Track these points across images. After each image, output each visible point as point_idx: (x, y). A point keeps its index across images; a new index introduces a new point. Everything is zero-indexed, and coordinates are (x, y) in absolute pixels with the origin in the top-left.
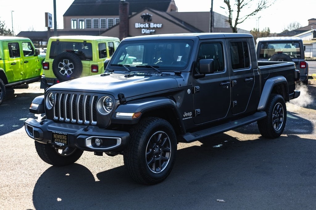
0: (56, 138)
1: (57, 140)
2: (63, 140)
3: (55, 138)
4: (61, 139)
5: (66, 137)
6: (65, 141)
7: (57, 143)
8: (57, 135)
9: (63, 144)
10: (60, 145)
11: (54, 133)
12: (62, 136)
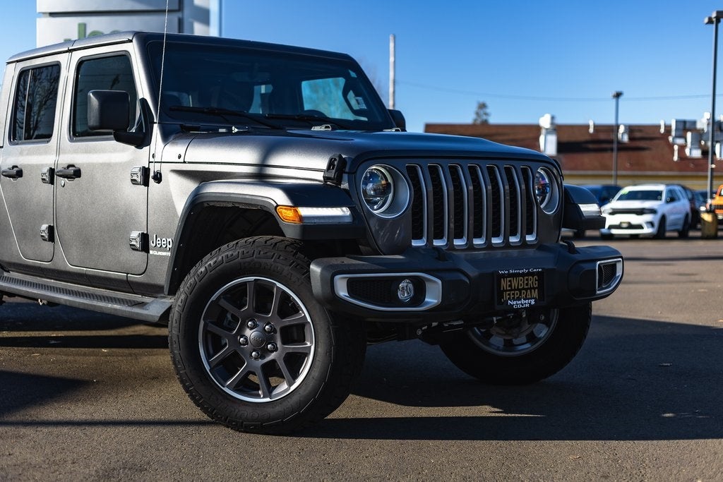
0: (507, 291)
1: (509, 294)
2: (526, 290)
3: (504, 291)
4: (523, 289)
5: (536, 280)
6: (533, 291)
7: (515, 303)
8: (510, 281)
9: (533, 302)
10: (522, 304)
11: (503, 276)
12: (527, 280)
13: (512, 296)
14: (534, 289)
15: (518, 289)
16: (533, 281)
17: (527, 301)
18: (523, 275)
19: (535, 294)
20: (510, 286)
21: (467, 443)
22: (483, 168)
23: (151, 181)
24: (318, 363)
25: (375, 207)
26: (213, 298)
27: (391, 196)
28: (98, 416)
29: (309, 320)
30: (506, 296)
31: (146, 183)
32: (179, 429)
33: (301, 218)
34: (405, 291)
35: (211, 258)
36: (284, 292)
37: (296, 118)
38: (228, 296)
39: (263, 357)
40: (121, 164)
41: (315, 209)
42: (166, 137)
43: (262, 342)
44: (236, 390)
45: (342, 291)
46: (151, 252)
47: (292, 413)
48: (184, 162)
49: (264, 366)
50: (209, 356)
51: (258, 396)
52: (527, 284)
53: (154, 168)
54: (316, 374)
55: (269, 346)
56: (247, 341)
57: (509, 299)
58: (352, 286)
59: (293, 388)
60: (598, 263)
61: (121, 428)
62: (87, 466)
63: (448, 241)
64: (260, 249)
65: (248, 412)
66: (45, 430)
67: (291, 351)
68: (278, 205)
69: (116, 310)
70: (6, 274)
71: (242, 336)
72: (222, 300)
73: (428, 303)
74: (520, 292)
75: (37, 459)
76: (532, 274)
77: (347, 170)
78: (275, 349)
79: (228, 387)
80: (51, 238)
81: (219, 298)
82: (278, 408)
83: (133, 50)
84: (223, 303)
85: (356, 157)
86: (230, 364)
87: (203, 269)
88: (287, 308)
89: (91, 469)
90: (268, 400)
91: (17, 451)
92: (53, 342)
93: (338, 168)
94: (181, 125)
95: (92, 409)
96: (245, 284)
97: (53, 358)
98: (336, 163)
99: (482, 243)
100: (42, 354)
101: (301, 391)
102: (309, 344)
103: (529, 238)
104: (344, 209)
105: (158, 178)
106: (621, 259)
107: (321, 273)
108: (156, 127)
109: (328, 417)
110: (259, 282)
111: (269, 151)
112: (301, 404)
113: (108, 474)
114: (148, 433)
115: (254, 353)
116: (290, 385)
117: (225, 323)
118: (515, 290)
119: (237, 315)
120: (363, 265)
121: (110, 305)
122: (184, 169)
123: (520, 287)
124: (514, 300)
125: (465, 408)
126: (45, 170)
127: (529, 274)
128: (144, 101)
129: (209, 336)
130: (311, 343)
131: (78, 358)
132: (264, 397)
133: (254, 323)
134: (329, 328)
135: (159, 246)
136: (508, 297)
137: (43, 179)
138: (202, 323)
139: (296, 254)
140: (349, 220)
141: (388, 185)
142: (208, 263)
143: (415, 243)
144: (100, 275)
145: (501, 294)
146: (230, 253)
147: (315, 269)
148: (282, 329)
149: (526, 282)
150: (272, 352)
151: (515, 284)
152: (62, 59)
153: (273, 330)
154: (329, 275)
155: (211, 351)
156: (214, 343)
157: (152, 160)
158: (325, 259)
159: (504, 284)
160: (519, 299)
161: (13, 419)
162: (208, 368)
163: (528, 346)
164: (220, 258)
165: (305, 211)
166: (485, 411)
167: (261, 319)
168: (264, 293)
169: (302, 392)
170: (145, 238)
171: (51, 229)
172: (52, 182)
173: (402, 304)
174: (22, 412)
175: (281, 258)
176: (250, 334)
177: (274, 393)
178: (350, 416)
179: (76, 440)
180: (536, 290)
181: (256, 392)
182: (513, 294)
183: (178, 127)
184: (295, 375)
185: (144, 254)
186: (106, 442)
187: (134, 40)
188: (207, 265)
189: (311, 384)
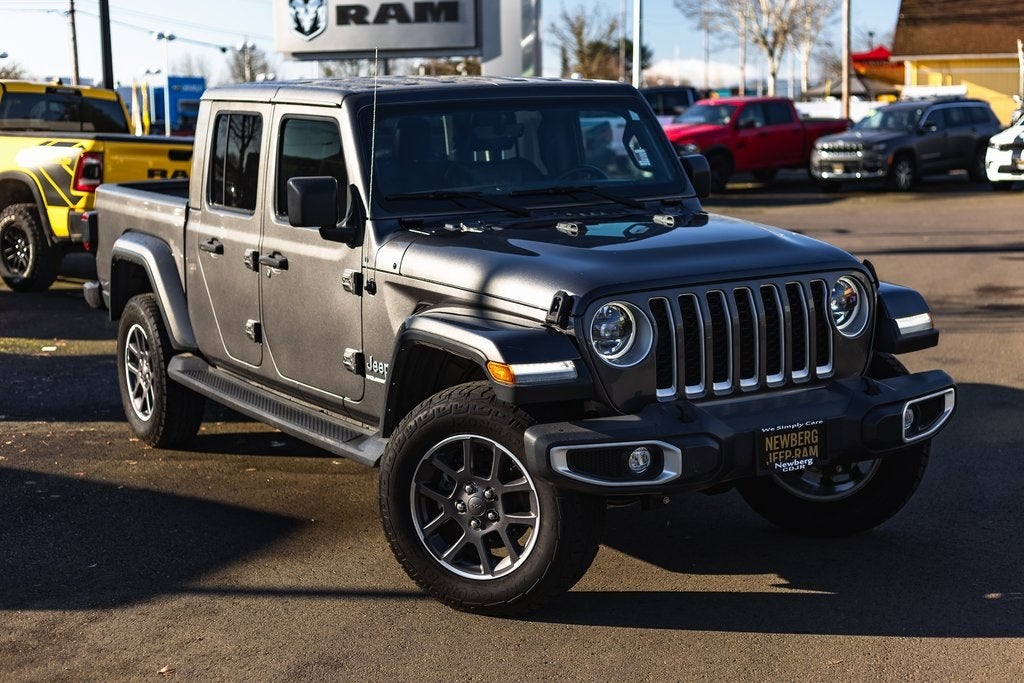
0: (774, 451)
1: (777, 456)
3: (769, 451)
4: (797, 447)
5: (815, 434)
6: (811, 448)
7: (784, 465)
8: (778, 439)
9: (810, 462)
10: (795, 467)
11: (768, 434)
12: (802, 435)
13: (781, 457)
14: (813, 445)
15: (790, 448)
16: (812, 437)
17: (801, 462)
18: (796, 430)
19: (815, 451)
20: (779, 445)
21: (719, 635)
22: (755, 291)
23: (365, 292)
24: (543, 539)
25: (614, 350)
26: (426, 456)
27: (632, 335)
28: (306, 582)
29: (533, 488)
30: (772, 457)
31: (359, 292)
32: (394, 603)
33: (514, 378)
34: (639, 459)
35: (421, 411)
36: (504, 453)
37: (551, 191)
38: (443, 454)
39: (484, 528)
40: (331, 263)
41: (531, 365)
42: (380, 237)
43: (481, 510)
44: (453, 564)
45: (561, 465)
46: (368, 377)
47: (517, 593)
48: (400, 274)
49: (485, 537)
50: (423, 523)
51: (478, 571)
52: (802, 441)
53: (368, 276)
54: (541, 551)
55: (490, 515)
56: (465, 508)
57: (778, 461)
58: (573, 459)
59: (517, 564)
60: (908, 404)
61: (328, 602)
62: (279, 660)
63: (706, 387)
64: (475, 403)
65: (468, 589)
66: (243, 602)
67: (514, 522)
68: (488, 361)
69: (329, 445)
70: (211, 369)
71: (459, 502)
72: (436, 460)
73: (666, 475)
74: (792, 452)
75: (228, 648)
76: (811, 428)
77: (573, 312)
78: (496, 518)
79: (445, 559)
80: (258, 338)
81: (431, 457)
82: (501, 588)
83: (343, 117)
84: (437, 463)
85: (586, 295)
86: (448, 532)
87: (412, 423)
88: (509, 473)
89: (284, 663)
90: (489, 577)
91: (207, 634)
92: (276, 444)
93: (563, 308)
94: (400, 219)
95: (299, 568)
96: (460, 442)
97: (270, 476)
98: (561, 303)
99: (754, 384)
100: (258, 470)
101: (525, 570)
102: (533, 516)
103: (821, 370)
104: (568, 362)
105: (372, 289)
106: (952, 389)
107: (536, 443)
108: (369, 224)
109: (573, 589)
110: (476, 441)
111: (491, 273)
112: (525, 584)
113: (299, 671)
114: (356, 609)
115: (473, 522)
116: (514, 561)
117: (442, 484)
118: (785, 449)
119: (453, 477)
120: (586, 433)
121: (322, 438)
122: (400, 283)
123: (792, 445)
124: (784, 461)
125: (745, 577)
126: (249, 252)
127: (804, 428)
128: (354, 188)
129: (423, 499)
130: (536, 514)
131: (300, 477)
132: (485, 574)
133: (472, 486)
134: (554, 499)
135: (376, 371)
136: (775, 458)
137: (247, 264)
138: (414, 485)
139: (516, 410)
140: (574, 376)
141: (628, 322)
142: (418, 415)
143: (660, 393)
144: (314, 393)
145: (766, 455)
146: (442, 406)
147: (530, 437)
148: (504, 495)
149: (800, 438)
150: (494, 521)
151: (784, 441)
152: (265, 111)
153: (493, 496)
154: (544, 446)
155: (426, 518)
156: (429, 509)
157: (365, 264)
158: (542, 426)
159: (769, 443)
160: (791, 460)
161: (210, 583)
162: (422, 538)
163: (850, 485)
164: (431, 411)
165: (519, 369)
166: (767, 583)
167: (482, 483)
168: (482, 453)
169: (527, 570)
170: (360, 359)
171: (257, 327)
172: (256, 268)
173: (635, 477)
174: (222, 574)
175: (499, 414)
176: (469, 499)
177: (497, 569)
178: (599, 588)
179: (274, 619)
180: (816, 447)
181: (476, 567)
182: (783, 454)
183: (396, 222)
184: (519, 550)
185: (359, 376)
186: (307, 622)
187: (344, 105)
188: (416, 419)
189: (536, 561)
